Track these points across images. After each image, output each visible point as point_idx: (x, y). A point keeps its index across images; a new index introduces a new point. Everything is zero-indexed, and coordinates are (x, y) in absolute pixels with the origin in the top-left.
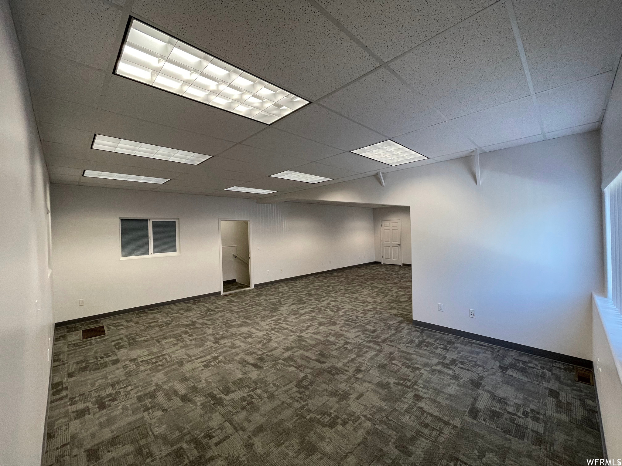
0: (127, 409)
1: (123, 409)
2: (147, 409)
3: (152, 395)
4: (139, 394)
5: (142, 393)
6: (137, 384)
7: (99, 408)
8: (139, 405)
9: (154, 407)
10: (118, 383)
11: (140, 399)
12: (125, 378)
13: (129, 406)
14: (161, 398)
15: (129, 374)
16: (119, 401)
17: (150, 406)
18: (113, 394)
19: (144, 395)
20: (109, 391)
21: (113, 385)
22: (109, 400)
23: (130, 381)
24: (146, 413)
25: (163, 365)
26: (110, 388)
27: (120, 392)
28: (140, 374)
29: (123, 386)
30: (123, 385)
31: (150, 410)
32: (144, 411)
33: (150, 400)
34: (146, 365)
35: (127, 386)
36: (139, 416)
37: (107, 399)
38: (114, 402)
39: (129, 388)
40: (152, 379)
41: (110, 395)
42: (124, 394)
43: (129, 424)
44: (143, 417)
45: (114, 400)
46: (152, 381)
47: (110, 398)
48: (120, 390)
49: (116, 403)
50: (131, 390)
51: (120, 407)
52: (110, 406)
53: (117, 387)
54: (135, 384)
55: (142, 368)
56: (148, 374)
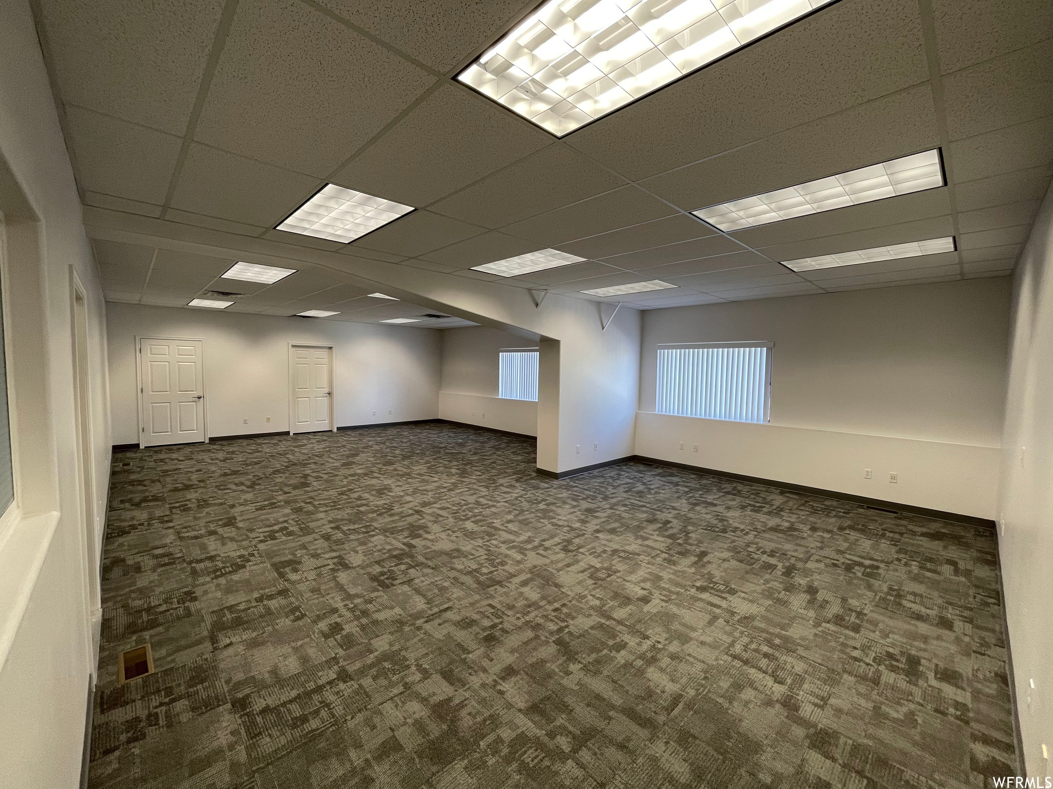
0: (881, 631)
1: (887, 636)
2: (860, 614)
3: (838, 620)
4: (852, 634)
5: (847, 632)
6: (839, 648)
7: (919, 663)
8: (865, 624)
9: (850, 610)
10: (863, 678)
11: (856, 629)
12: (845, 676)
13: (877, 633)
14: (835, 609)
15: (832, 678)
16: (885, 648)
17: (854, 614)
18: (885, 665)
19: (847, 628)
20: (888, 677)
21: (876, 681)
22: (897, 661)
23: (843, 663)
24: (865, 611)
25: (766, 639)
26: (884, 679)
27: (874, 660)
28: (815, 659)
29: (861, 664)
30: (859, 666)
31: (858, 610)
32: (865, 615)
33: (847, 618)
34: (789, 667)
35: (856, 659)
36: (876, 616)
37: (900, 665)
38: (893, 652)
39: (856, 653)
40: (811, 637)
41: (893, 669)
42: (871, 652)
43: (891, 618)
44: (872, 611)
45: (890, 656)
46: (816, 635)
47: (895, 663)
48: (871, 662)
49: (891, 650)
50: (855, 648)
51: (888, 640)
52: (902, 653)
53: (871, 673)
54: (842, 651)
55: (800, 667)
56: (807, 648)
